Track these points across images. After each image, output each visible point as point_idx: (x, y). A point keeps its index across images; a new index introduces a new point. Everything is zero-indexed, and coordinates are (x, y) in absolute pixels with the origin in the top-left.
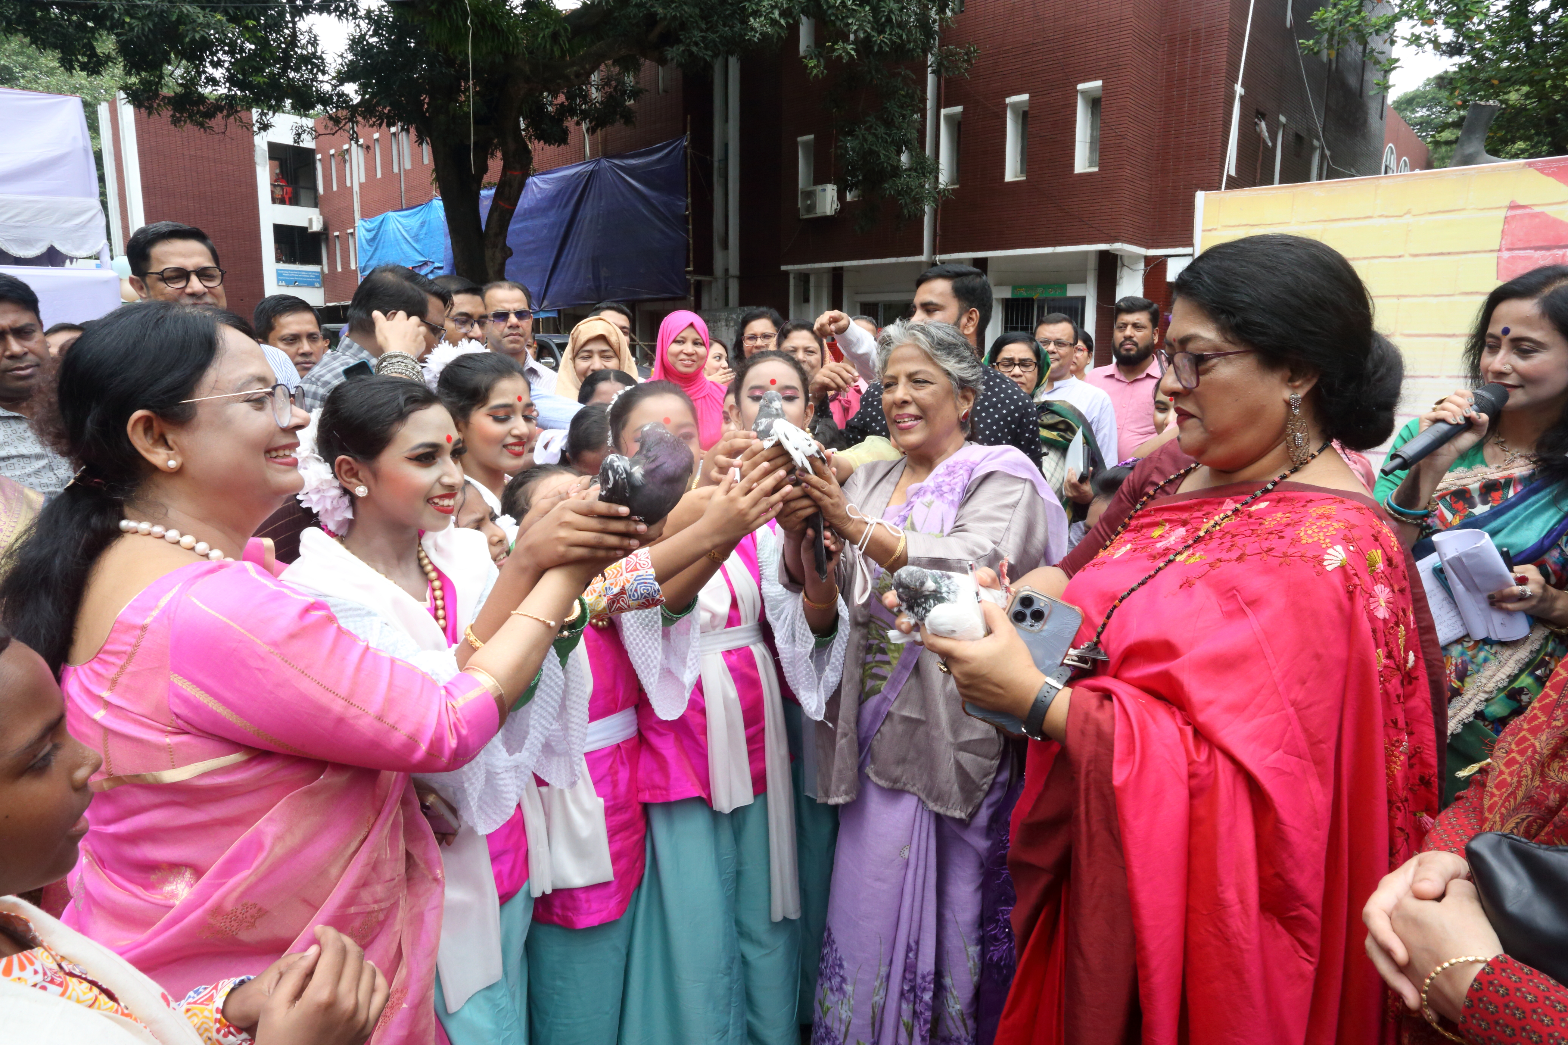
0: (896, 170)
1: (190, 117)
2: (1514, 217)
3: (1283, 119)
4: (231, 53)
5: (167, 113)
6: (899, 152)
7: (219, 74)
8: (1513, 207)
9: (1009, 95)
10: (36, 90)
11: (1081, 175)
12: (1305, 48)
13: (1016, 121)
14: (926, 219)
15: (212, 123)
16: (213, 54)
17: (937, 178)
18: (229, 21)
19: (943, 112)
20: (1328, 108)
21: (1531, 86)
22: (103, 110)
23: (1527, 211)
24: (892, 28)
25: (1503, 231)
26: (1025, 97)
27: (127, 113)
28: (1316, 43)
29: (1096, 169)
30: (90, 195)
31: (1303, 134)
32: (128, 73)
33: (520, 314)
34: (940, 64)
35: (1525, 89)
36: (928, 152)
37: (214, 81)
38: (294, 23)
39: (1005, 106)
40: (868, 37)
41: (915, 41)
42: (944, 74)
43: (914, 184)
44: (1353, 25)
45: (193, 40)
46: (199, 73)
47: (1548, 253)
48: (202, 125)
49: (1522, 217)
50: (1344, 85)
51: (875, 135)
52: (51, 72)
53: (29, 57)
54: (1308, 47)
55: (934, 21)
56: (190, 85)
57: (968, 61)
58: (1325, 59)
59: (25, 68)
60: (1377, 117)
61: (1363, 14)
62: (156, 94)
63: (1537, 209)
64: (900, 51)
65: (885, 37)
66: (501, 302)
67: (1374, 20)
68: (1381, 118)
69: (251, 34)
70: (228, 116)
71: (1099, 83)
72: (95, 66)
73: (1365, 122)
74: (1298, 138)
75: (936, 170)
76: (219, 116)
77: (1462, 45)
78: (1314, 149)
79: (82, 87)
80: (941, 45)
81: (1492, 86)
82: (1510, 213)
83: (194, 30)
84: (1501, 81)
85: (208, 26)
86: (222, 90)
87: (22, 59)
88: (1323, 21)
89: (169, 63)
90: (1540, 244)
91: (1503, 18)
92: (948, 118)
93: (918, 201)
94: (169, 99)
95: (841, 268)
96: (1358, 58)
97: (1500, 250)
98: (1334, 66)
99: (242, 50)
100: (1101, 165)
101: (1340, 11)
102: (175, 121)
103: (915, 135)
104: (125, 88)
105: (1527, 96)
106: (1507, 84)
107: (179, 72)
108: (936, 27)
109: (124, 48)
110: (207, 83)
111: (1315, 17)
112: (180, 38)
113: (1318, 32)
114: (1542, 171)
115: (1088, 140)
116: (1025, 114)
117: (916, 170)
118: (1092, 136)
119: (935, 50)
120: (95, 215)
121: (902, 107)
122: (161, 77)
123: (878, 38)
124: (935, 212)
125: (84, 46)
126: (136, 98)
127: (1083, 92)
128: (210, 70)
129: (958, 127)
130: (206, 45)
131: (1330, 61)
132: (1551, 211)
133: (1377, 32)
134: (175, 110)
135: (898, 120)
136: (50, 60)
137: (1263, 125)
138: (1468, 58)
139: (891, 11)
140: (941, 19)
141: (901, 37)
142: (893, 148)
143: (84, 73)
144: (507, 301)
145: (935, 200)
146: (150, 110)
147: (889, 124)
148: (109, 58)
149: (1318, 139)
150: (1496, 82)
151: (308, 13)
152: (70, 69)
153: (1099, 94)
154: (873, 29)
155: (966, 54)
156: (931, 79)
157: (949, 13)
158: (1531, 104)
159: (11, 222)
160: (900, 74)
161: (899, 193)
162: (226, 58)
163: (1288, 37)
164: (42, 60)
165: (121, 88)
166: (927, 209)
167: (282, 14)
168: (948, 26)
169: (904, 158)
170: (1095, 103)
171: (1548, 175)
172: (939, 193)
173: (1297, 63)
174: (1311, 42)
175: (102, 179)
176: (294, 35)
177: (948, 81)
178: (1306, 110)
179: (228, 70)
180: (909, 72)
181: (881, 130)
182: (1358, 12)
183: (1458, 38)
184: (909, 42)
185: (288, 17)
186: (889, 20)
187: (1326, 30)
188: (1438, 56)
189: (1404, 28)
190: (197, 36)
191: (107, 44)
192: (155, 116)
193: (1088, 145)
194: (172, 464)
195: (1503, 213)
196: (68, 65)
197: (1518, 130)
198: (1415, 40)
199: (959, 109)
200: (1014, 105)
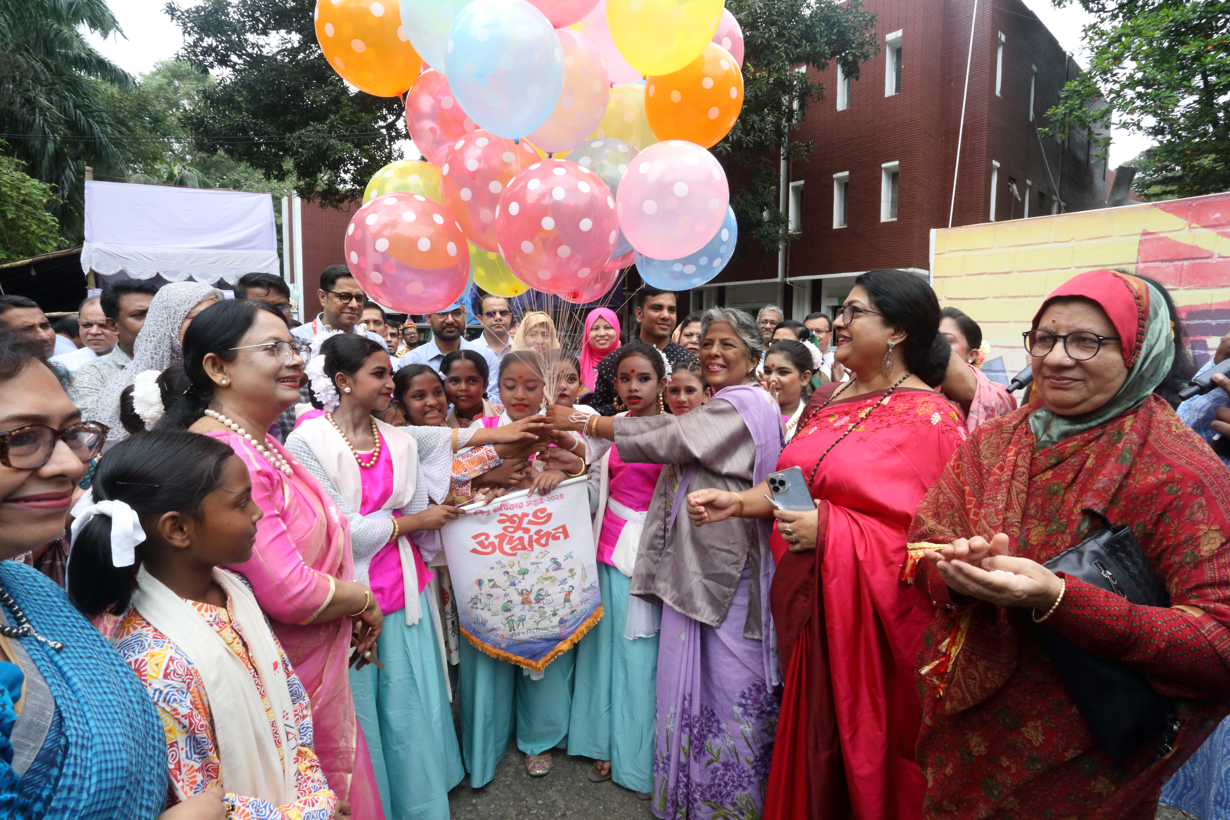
0: (760, 222)
1: (330, 203)
2: (1146, 240)
3: (1029, 182)
4: (355, 165)
5: (318, 201)
6: (762, 210)
7: (347, 177)
8: (1145, 233)
9: (835, 173)
10: (252, 192)
11: (885, 223)
12: (1042, 134)
13: (840, 190)
14: (780, 254)
15: (342, 205)
16: (345, 166)
17: (787, 226)
18: (354, 147)
19: (791, 184)
20: (1063, 175)
21: (1217, 154)
22: (285, 201)
23: (1155, 236)
24: (755, 132)
25: (1139, 250)
26: (846, 173)
27: (297, 202)
28: (1051, 129)
29: (895, 219)
30: (272, 249)
31: (1045, 192)
32: (299, 179)
33: (502, 313)
34: (789, 153)
35: (1213, 156)
36: (781, 209)
37: (344, 182)
38: (391, 145)
39: (833, 180)
40: (740, 139)
41: (770, 140)
42: (791, 160)
43: (772, 231)
44: (1077, 116)
45: (334, 159)
46: (337, 177)
47: (1171, 264)
48: (336, 207)
49: (1152, 240)
50: (1074, 158)
51: (745, 200)
52: (259, 181)
53: (249, 174)
54: (1045, 132)
55: (785, 127)
56: (331, 183)
57: (808, 151)
58: (1059, 141)
59: (247, 179)
60: (1101, 179)
61: (1084, 109)
62: (313, 190)
63: (1162, 235)
64: (760, 147)
65: (750, 138)
66: (491, 305)
67: (1092, 113)
68: (1104, 179)
69: (365, 153)
70: (351, 201)
71: (897, 163)
72: (282, 176)
73: (1092, 182)
74: (1041, 194)
75: (786, 222)
76: (346, 201)
77: (1163, 128)
78: (1053, 202)
79: (275, 189)
80: (790, 141)
81: (1186, 155)
82: (1143, 238)
83: (336, 154)
84: (1192, 152)
85: (343, 150)
86: (349, 186)
87: (246, 175)
88: (1055, 115)
89: (321, 173)
90: (1165, 258)
91: (1195, 109)
92: (794, 188)
93: (775, 241)
94: (319, 192)
95: (724, 287)
96: (1085, 140)
97: (1137, 263)
98: (1066, 146)
99: (360, 163)
100: (899, 217)
101: (1067, 108)
102: (322, 205)
103: (773, 199)
104: (296, 188)
105: (1215, 161)
106: (1198, 153)
107: (326, 177)
108: (786, 130)
109: (297, 166)
110: (340, 183)
111: (1049, 113)
112: (328, 158)
113: (1052, 122)
114: (1164, 209)
115: (890, 200)
116: (846, 184)
117: (773, 222)
118: (892, 198)
119: (785, 145)
120: (273, 261)
121: (763, 181)
122: (316, 180)
123: (746, 139)
124: (786, 249)
125: (277, 165)
126: (304, 194)
127: (886, 169)
128: (343, 175)
129: (801, 194)
130: (342, 161)
131: (1063, 141)
132: (1172, 236)
133: (1095, 121)
134: (322, 199)
135: (761, 190)
136: (259, 174)
137: (1015, 186)
138: (1169, 137)
139: (754, 122)
140: (789, 125)
141: (761, 137)
142: (758, 208)
143: (276, 181)
144: (494, 305)
145: (786, 241)
146: (309, 200)
147: (755, 193)
148: (289, 171)
149: (1056, 195)
150: (1189, 152)
151: (398, 139)
152: (268, 179)
153: (897, 170)
154: (742, 133)
155: (807, 146)
156: (783, 164)
157: (794, 121)
158: (1219, 167)
159: (231, 266)
160: (761, 161)
161: (762, 237)
162: (352, 168)
163: (1031, 127)
164: (256, 175)
165: (295, 188)
166: (780, 246)
167: (383, 141)
168: (794, 130)
169: (765, 214)
170: (894, 176)
171: (1168, 212)
172: (789, 236)
173: (1039, 146)
174: (1047, 129)
175: (280, 240)
176: (390, 152)
177: (794, 165)
178: (1046, 176)
179: (352, 174)
180: (767, 159)
181: (750, 197)
182: (1080, 108)
183: (1160, 123)
184: (766, 140)
185: (387, 143)
186: (753, 127)
187: (1057, 120)
188: (1146, 136)
189: (1116, 116)
190: (337, 157)
191: (288, 164)
192: (311, 203)
193: (890, 203)
194: (224, 382)
195: (1138, 238)
196: (268, 177)
197: (1210, 185)
198: (1125, 125)
199: (802, 182)
200: (839, 179)
